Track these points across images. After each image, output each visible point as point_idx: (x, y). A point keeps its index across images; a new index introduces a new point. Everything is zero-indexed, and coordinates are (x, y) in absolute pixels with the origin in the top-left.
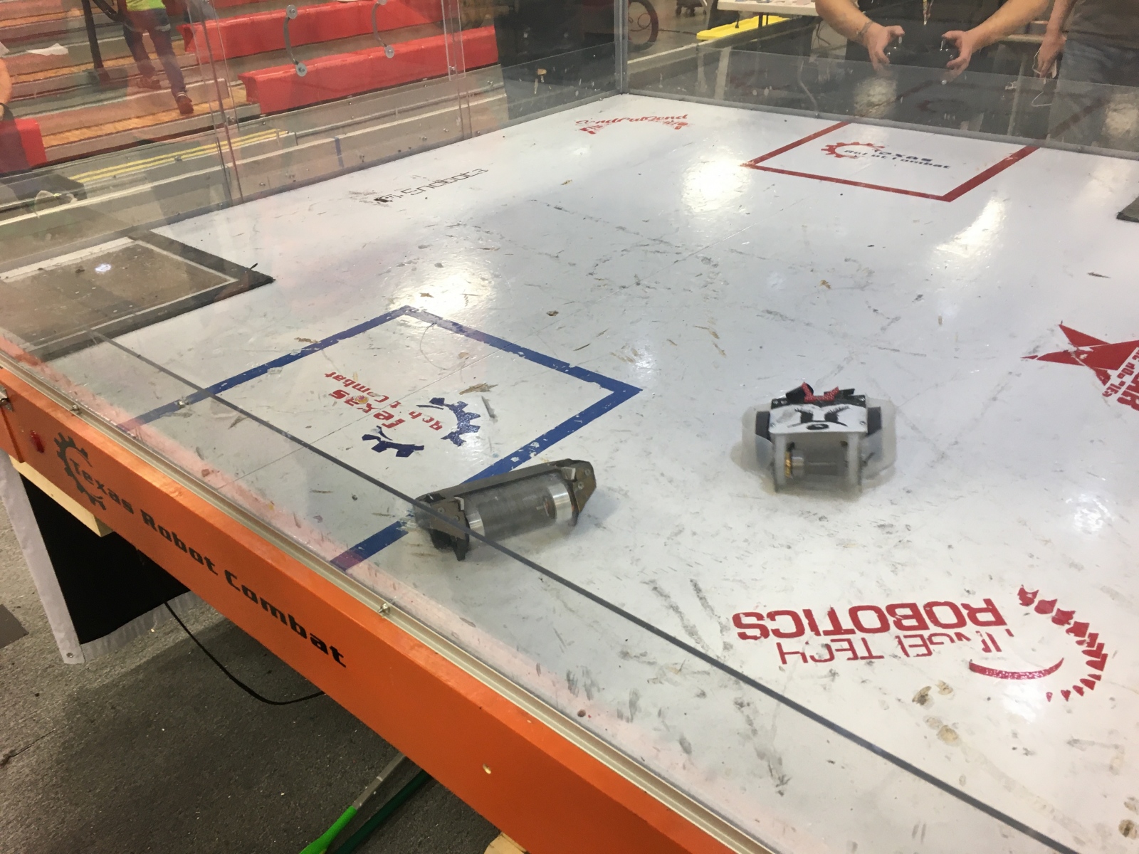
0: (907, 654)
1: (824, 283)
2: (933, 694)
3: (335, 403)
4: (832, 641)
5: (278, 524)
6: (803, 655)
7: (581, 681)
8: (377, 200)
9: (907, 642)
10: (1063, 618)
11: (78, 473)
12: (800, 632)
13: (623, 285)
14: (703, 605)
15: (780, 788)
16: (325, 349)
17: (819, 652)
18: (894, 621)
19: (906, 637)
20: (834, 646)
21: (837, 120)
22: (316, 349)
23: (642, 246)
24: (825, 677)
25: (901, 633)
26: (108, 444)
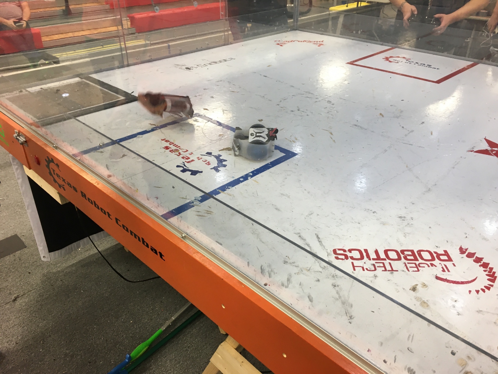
0: (409, 271)
1: (381, 114)
2: (419, 288)
3: (165, 151)
4: (376, 263)
5: (139, 199)
6: (363, 268)
7: (267, 269)
8: (186, 68)
9: (408, 265)
10: (478, 260)
11: (54, 174)
12: (362, 258)
13: (292, 110)
14: (320, 244)
15: (350, 321)
16: (161, 129)
17: (370, 267)
18: (403, 256)
19: (408, 263)
20: (377, 265)
21: (391, 46)
22: (158, 129)
23: (301, 94)
24: (372, 277)
25: (406, 262)
26: (68, 162)
